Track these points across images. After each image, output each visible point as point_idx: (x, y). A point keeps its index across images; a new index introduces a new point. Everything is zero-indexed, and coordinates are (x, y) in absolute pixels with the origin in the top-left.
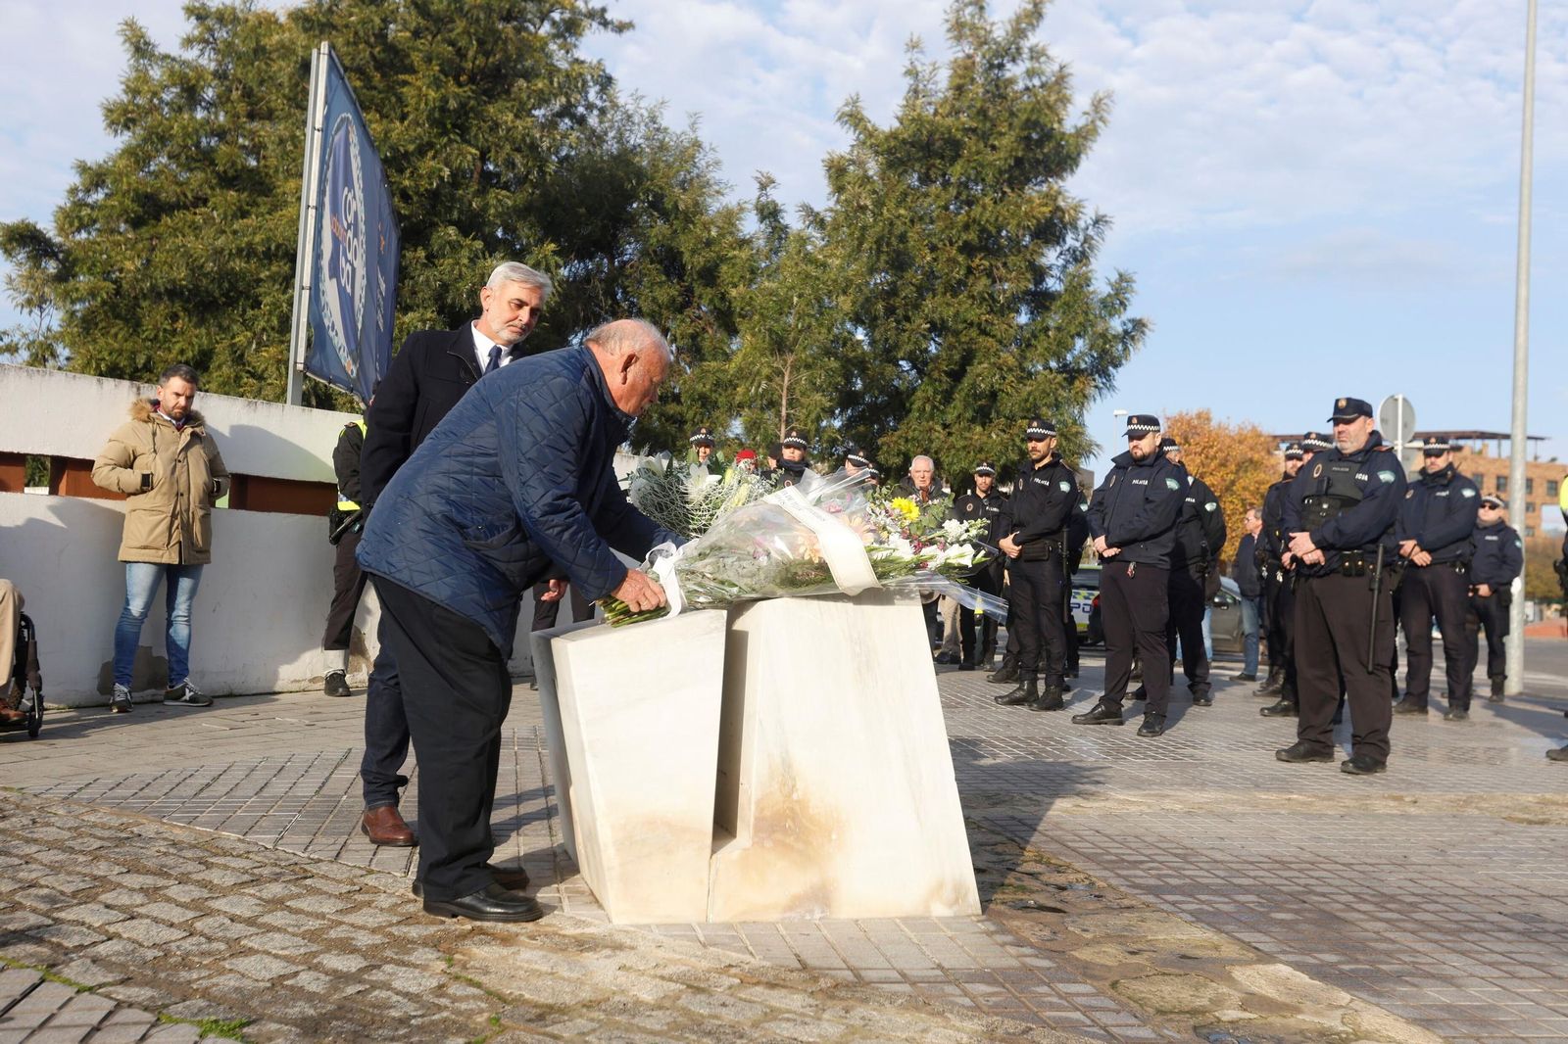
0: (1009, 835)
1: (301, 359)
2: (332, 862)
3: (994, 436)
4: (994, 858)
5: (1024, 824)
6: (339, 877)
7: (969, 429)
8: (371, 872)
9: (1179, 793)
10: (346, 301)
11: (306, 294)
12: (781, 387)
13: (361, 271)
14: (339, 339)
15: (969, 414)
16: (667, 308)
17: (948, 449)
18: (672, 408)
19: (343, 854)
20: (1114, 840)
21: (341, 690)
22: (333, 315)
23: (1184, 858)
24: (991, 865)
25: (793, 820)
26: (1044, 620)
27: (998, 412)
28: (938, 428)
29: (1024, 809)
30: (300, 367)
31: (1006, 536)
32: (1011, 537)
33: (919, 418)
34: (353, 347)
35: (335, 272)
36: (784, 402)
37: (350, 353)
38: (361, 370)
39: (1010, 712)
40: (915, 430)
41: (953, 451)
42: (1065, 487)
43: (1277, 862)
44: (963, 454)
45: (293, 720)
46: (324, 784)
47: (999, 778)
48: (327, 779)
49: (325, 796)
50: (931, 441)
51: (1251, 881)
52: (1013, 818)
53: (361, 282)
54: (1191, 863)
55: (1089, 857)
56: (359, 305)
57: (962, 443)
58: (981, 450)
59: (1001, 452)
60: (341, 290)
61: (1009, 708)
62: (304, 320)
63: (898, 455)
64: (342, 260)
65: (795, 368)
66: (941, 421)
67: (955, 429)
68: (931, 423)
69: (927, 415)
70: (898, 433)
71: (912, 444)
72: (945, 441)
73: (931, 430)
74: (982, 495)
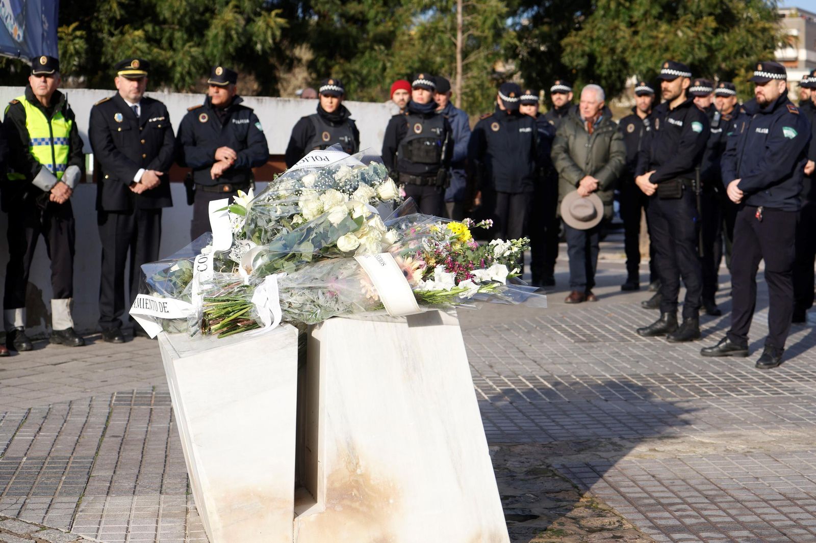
0: (575, 482)
2: (14, 519)
3: (680, 34)
4: (551, 504)
5: (595, 471)
6: (20, 532)
7: (656, 26)
8: (43, 528)
9: (752, 433)
14: (5, 9)
15: (656, 10)
17: (634, 49)
19: (23, 514)
20: (662, 484)
23: (711, 499)
24: (546, 511)
25: (358, 490)
26: (680, 255)
27: (686, 8)
28: (623, 26)
29: (604, 455)
31: (643, 173)
32: (648, 175)
33: (604, 16)
37: (17, 19)
38: (28, 31)
40: (600, 29)
41: (639, 51)
42: (697, 127)
43: (789, 499)
44: (648, 53)
46: (8, 445)
47: (599, 422)
48: (11, 441)
49: (8, 458)
50: (617, 41)
51: (755, 518)
52: (587, 465)
54: (715, 504)
55: (631, 502)
57: (647, 42)
58: (667, 49)
59: (686, 50)
63: (583, 56)
66: (627, 19)
67: (640, 27)
68: (616, 22)
69: (612, 13)
70: (582, 33)
71: (599, 45)
72: (631, 41)
73: (616, 28)
74: (642, 115)
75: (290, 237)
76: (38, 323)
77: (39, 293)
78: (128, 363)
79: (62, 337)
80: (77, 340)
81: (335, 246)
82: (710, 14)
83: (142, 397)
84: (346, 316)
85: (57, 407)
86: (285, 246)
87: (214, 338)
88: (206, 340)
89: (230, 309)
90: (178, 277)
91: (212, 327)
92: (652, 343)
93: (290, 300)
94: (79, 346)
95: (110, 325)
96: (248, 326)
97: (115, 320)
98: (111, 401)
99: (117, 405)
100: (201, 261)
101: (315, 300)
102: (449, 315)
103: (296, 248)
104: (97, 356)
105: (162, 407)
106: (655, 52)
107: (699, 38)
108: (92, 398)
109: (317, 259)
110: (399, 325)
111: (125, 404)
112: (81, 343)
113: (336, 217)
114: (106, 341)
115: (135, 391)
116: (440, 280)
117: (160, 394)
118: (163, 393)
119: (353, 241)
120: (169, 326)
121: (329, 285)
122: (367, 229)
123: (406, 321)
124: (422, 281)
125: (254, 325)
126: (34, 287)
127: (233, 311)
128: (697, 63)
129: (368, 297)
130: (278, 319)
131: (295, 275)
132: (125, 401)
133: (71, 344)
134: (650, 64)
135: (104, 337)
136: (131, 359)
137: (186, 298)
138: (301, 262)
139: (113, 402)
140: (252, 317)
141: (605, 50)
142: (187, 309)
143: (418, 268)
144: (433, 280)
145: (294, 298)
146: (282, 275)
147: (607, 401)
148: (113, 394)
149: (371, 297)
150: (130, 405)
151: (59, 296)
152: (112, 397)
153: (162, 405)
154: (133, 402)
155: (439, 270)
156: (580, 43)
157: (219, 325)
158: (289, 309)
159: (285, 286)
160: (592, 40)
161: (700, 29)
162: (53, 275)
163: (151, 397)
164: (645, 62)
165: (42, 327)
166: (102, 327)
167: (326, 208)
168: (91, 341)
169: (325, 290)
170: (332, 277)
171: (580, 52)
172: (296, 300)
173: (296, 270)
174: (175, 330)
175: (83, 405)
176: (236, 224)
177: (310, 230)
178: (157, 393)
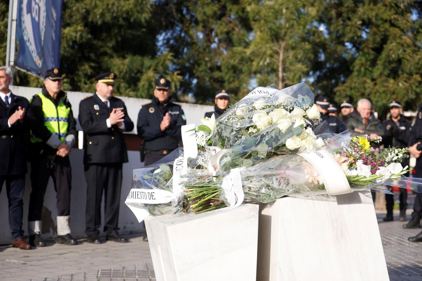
1: (12, 59)
3: (400, 85)
7: (387, 81)
10: (36, 25)
11: (14, 23)
12: (279, 60)
13: (43, 8)
14: (32, 47)
15: (387, 72)
16: (212, 17)
17: (375, 93)
18: (217, 74)
21: (41, 243)
22: (29, 34)
27: (403, 71)
28: (369, 81)
30: (12, 63)
31: (412, 145)
32: (415, 146)
33: (358, 75)
34: (40, 50)
35: (29, 10)
36: (280, 69)
37: (38, 54)
38: (44, 63)
39: (417, 247)
40: (355, 82)
41: (378, 94)
44: (383, 95)
45: (16, 261)
53: (43, 14)
56: (42, 27)
57: (382, 89)
58: (393, 93)
59: (404, 94)
60: (33, 19)
61: (416, 244)
62: (13, 38)
64: (33, 3)
65: (286, 50)
66: (370, 77)
67: (378, 81)
68: (365, 79)
69: (362, 74)
70: (346, 85)
71: (355, 91)
72: (373, 89)
73: (365, 82)
74: (395, 120)
75: (248, 142)
76: (48, 231)
77: (49, 213)
78: (105, 254)
79: (64, 240)
80: (72, 241)
81: (284, 145)
82: (417, 73)
83: (117, 273)
84: (293, 195)
85: (63, 277)
86: (244, 148)
87: (192, 214)
88: (186, 216)
89: (205, 192)
90: (161, 176)
91: (191, 206)
92: (419, 245)
93: (250, 186)
94: (74, 244)
95: (92, 233)
96: (217, 205)
97: (95, 230)
98: (98, 275)
99: (102, 277)
100: (178, 164)
101: (271, 185)
102: (367, 196)
103: (253, 149)
104: (86, 250)
105: (131, 279)
106: (387, 94)
107: (411, 87)
108: (85, 273)
109: (270, 155)
110: (331, 203)
111: (107, 277)
112: (75, 243)
113: (283, 126)
114: (90, 242)
115: (112, 269)
116: (361, 170)
117: (128, 271)
118: (131, 271)
119: (298, 142)
120: (154, 210)
121: (283, 172)
122: (306, 135)
123: (336, 200)
124: (348, 170)
125: (222, 205)
126: (47, 210)
127: (207, 194)
128: (409, 101)
129: (310, 181)
130: (241, 200)
131: (252, 169)
132: (107, 275)
133: (69, 243)
134: (384, 102)
135: (88, 240)
136: (107, 252)
137: (169, 188)
138: (258, 159)
139: (99, 275)
140: (221, 199)
141: (359, 94)
142: (169, 197)
143: (344, 162)
144: (356, 169)
145: (253, 183)
146: (243, 169)
147: (410, 276)
148: (98, 271)
149: (313, 182)
150: (110, 277)
151: (62, 214)
152: (98, 272)
153: (130, 277)
154: (112, 275)
155: (360, 163)
156: (344, 90)
157: (197, 204)
158: (249, 192)
159: (246, 176)
160: (351, 89)
161: (412, 81)
162: (58, 202)
163: (123, 273)
164: (382, 100)
165: (51, 234)
166: (87, 234)
167: (274, 121)
168: (81, 243)
169: (278, 177)
170: (284, 167)
171: (344, 95)
172: (254, 185)
173: (253, 165)
174: (159, 213)
175: (80, 276)
176: (202, 139)
177: (263, 136)
178: (126, 271)
